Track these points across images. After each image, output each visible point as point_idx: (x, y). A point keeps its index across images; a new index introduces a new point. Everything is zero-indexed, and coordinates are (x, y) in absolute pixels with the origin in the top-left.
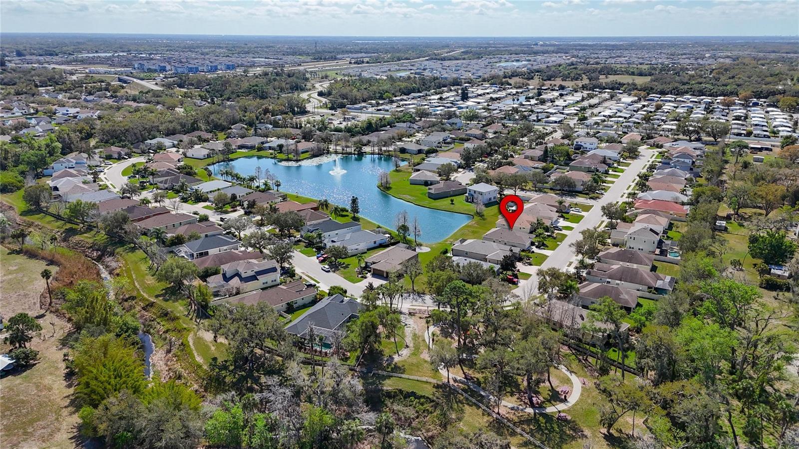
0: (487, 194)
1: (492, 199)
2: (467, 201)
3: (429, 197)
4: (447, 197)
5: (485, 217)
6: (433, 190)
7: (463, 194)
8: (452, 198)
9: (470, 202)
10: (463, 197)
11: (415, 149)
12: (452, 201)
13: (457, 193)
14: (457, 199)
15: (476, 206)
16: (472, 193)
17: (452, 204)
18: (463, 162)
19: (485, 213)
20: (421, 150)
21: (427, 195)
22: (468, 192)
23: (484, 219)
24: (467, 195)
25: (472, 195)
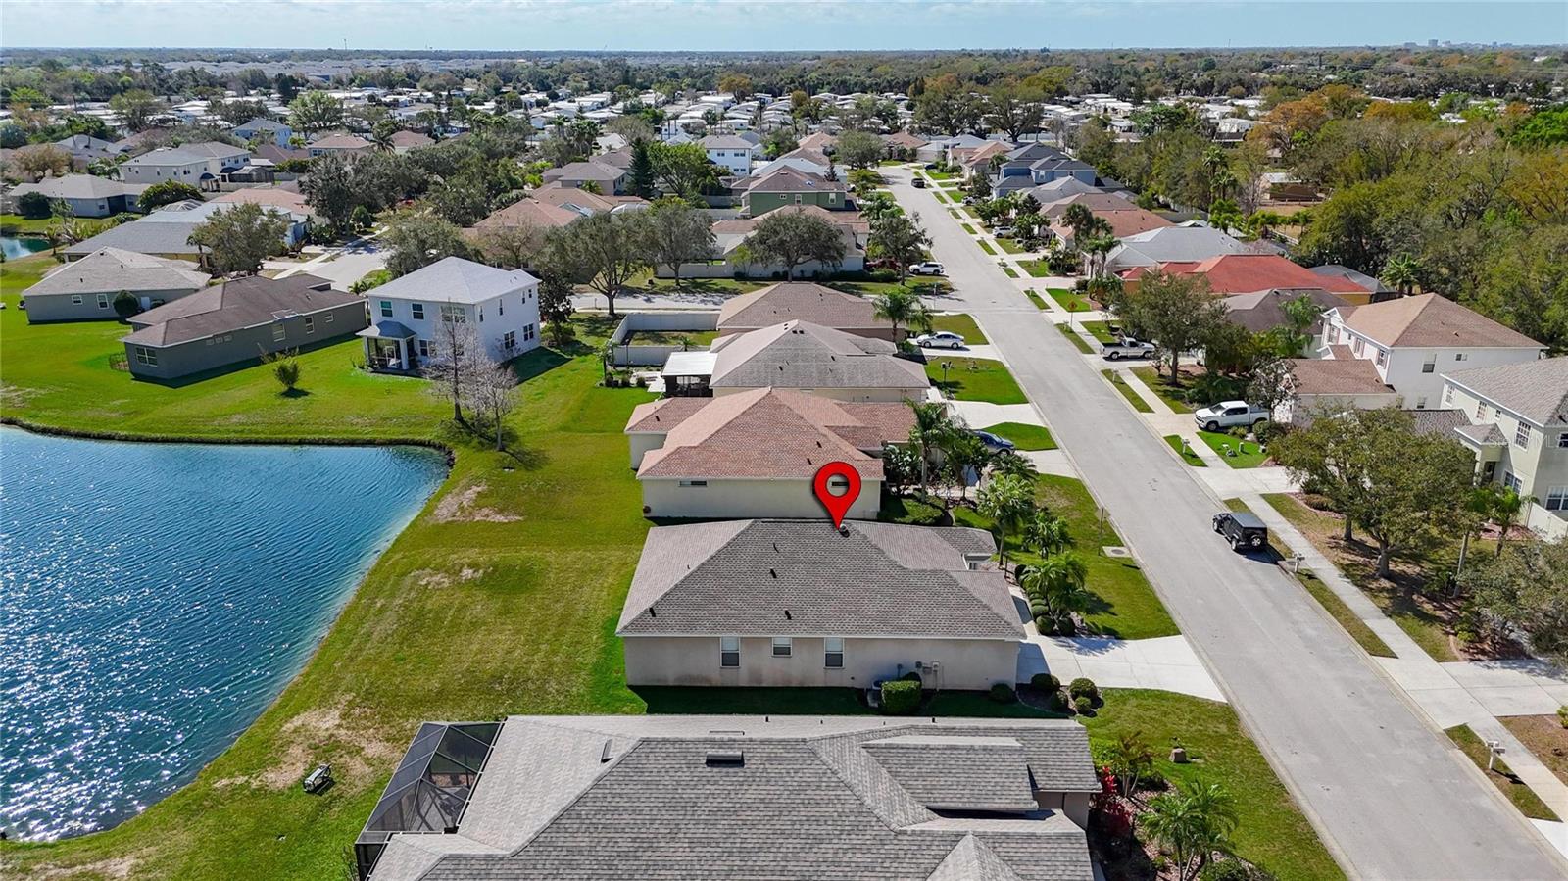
0: (491, 314)
1: (519, 337)
2: (380, 366)
3: (138, 377)
4: (257, 362)
5: (529, 445)
6: (154, 331)
7: (351, 336)
8: (288, 362)
9: (398, 371)
10: (358, 350)
11: (91, 196)
12: (288, 376)
13: (311, 334)
14: (312, 367)
15: (446, 386)
16: (403, 316)
17: (293, 393)
18: (321, 222)
19: (514, 422)
20: (122, 198)
21: (124, 363)
22: (376, 316)
23: (529, 462)
24: (373, 331)
25: (406, 332)
